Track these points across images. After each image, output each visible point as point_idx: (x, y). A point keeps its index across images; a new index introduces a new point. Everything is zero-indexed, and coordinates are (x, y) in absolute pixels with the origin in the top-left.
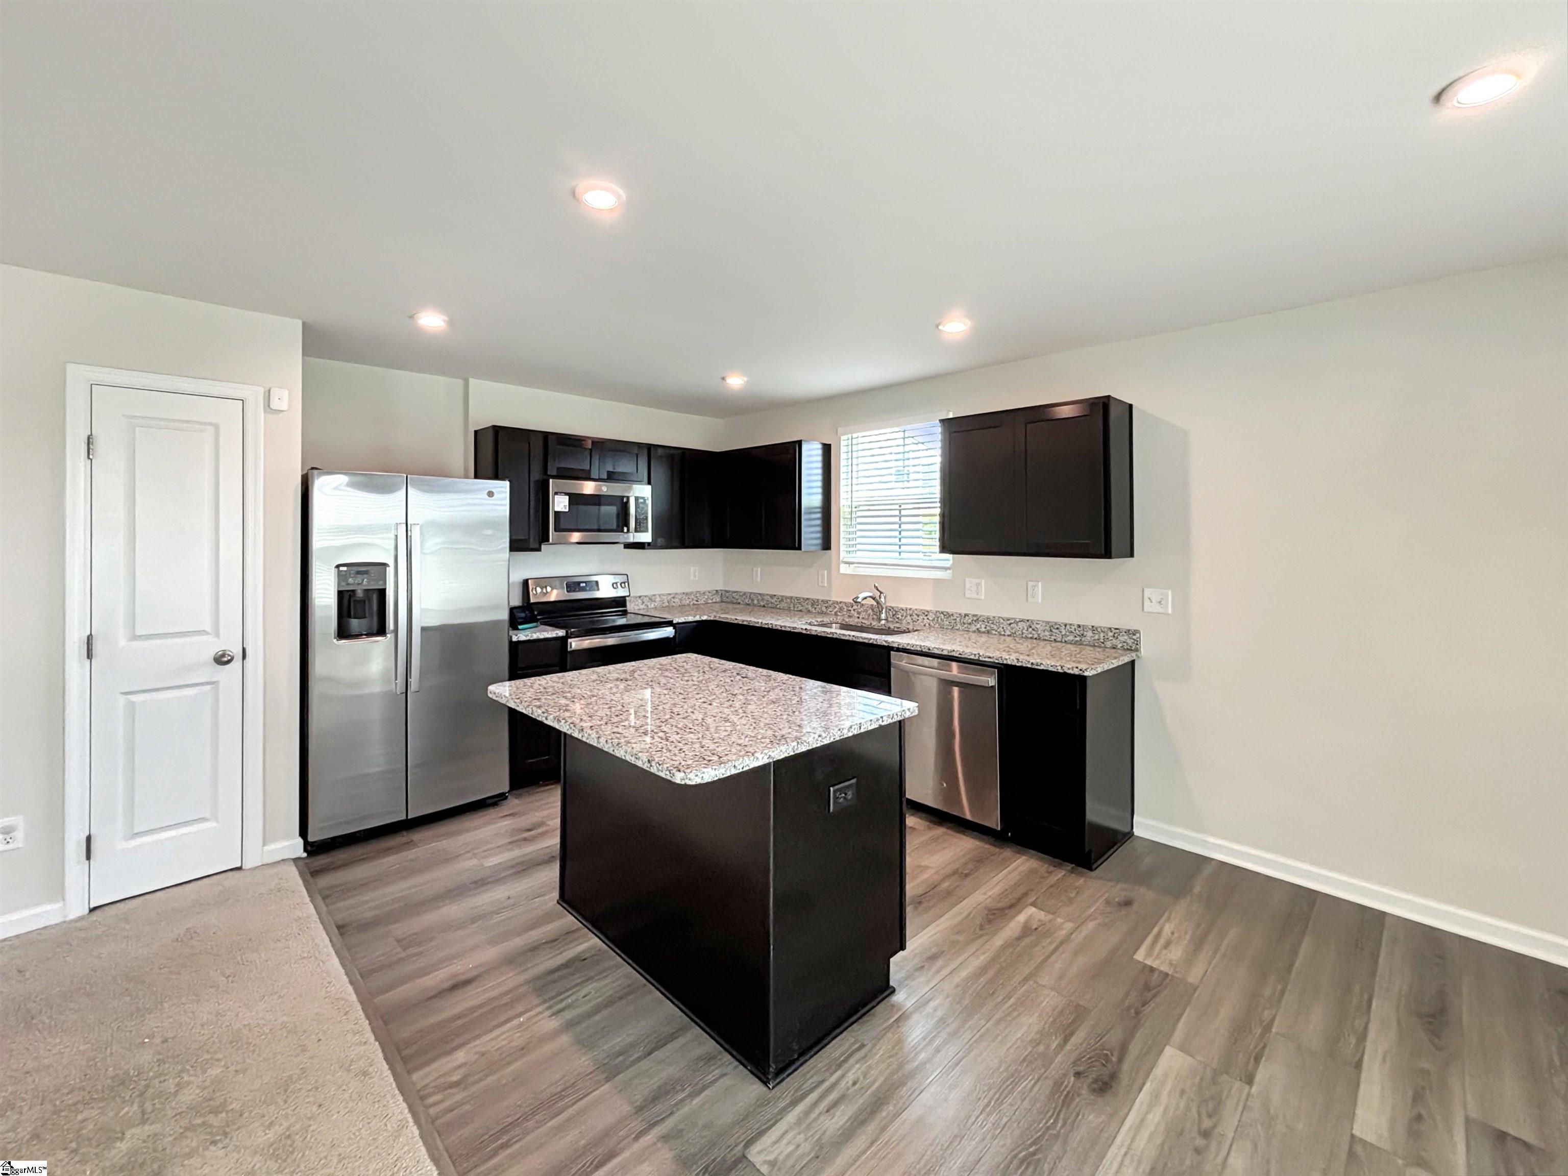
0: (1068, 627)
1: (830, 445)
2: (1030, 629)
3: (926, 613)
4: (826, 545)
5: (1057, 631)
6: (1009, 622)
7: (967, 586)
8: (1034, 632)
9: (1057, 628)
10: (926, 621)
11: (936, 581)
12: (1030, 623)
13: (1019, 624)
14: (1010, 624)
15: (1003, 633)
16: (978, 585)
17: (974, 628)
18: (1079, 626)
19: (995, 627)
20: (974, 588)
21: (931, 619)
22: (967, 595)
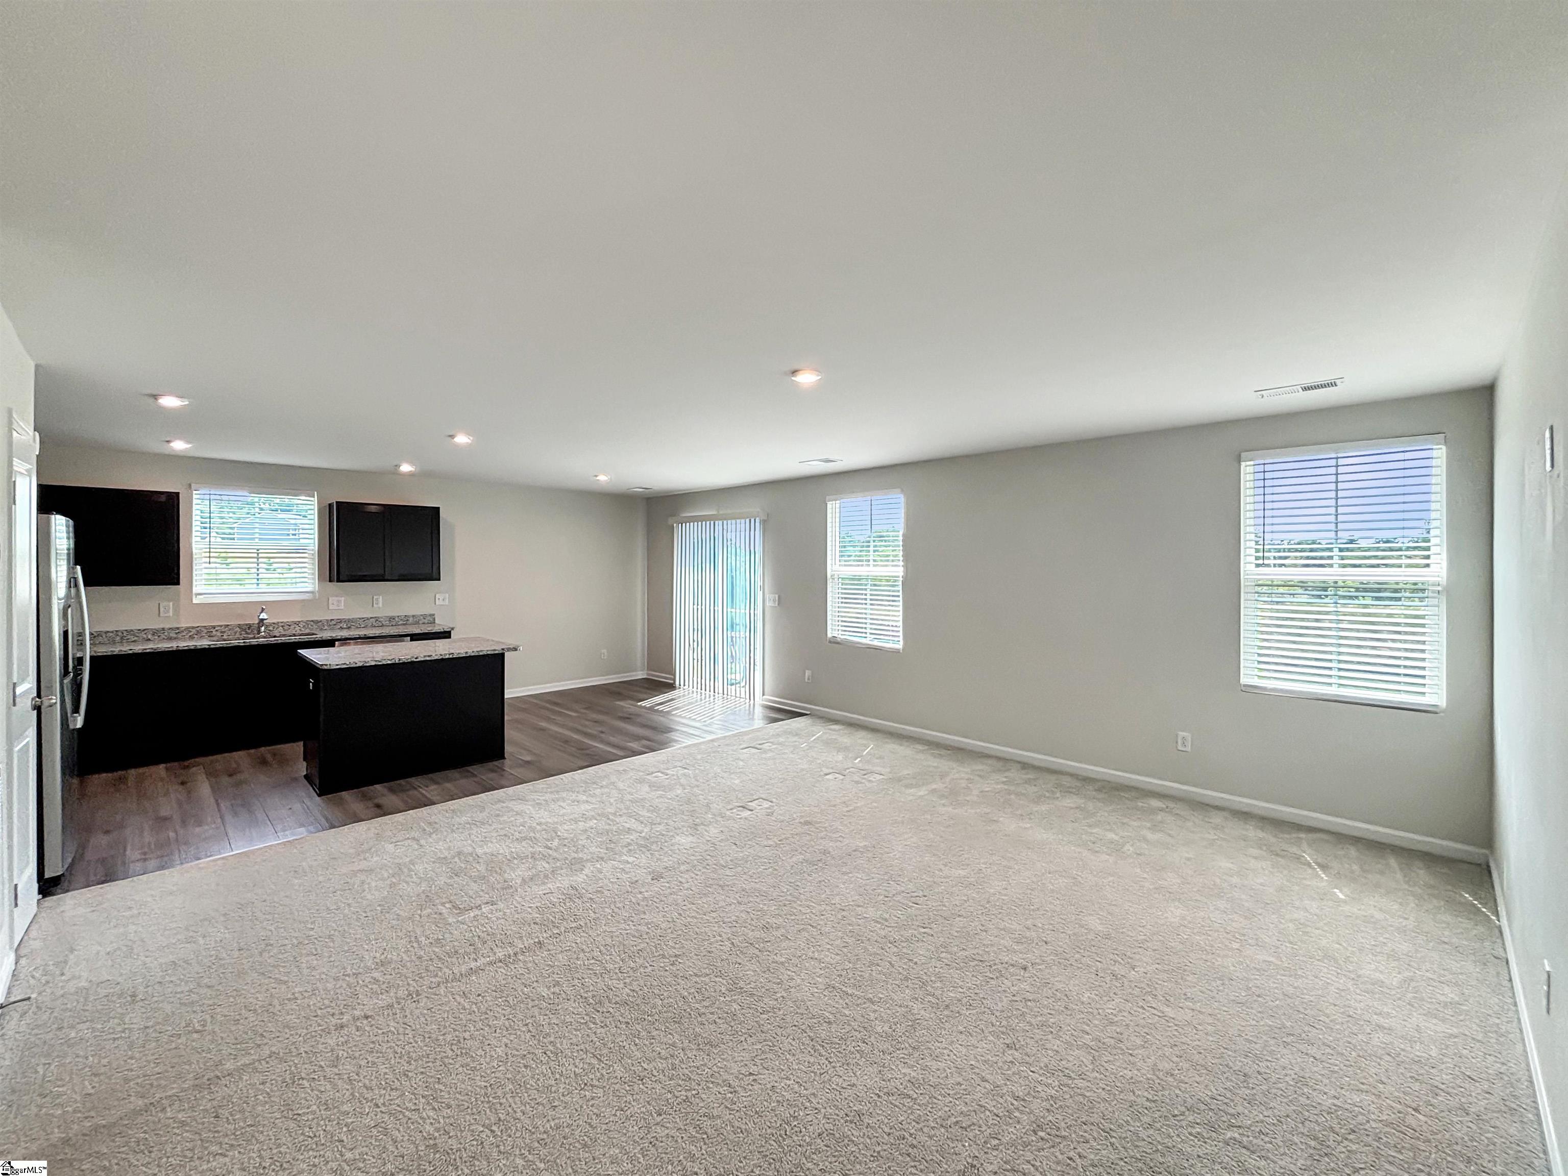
2: (377, 622)
3: (298, 623)
7: (331, 602)
10: (297, 628)
11: (304, 601)
12: (377, 619)
14: (364, 621)
15: (359, 627)
16: (338, 601)
17: (337, 627)
18: (404, 616)
20: (336, 603)
21: (301, 626)
22: (331, 608)
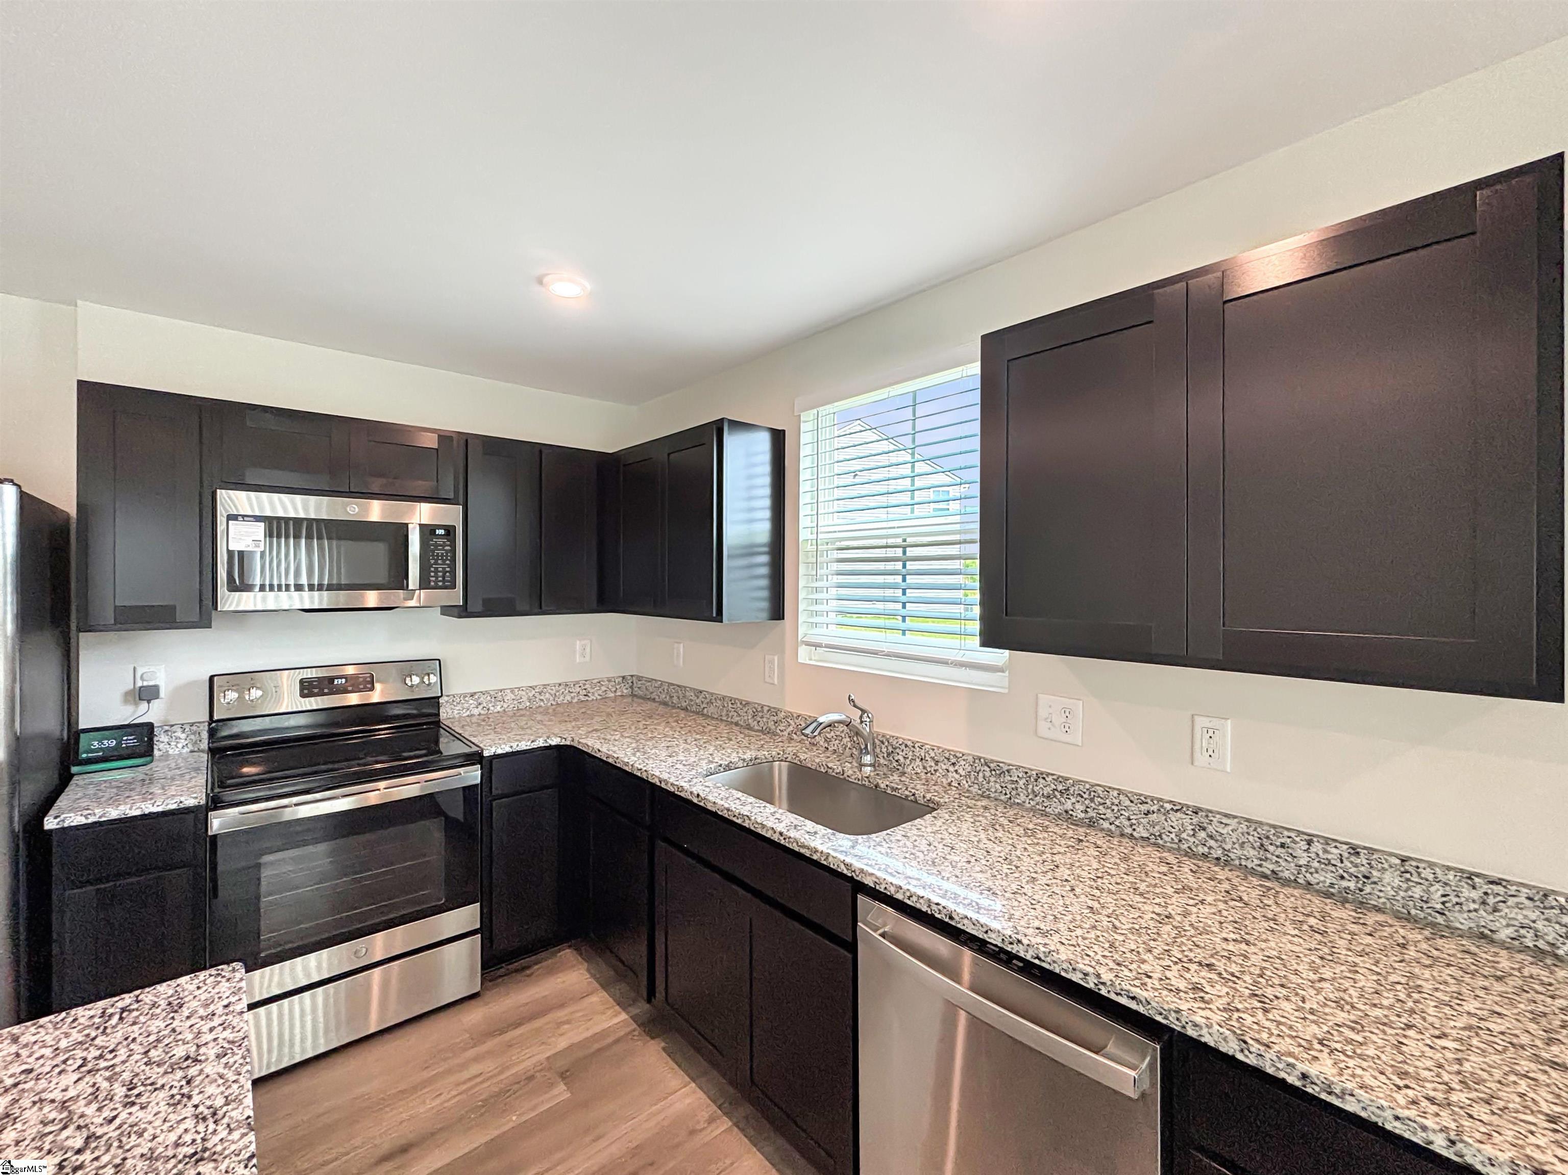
0: (1317, 847)
1: (784, 431)
2: (1202, 834)
3: (953, 759)
4: (777, 612)
5: (1280, 851)
6: (1144, 808)
7: (1043, 712)
8: (1212, 843)
9: (1283, 845)
10: (952, 776)
11: (974, 694)
12: (1204, 819)
13: (1172, 816)
14: (1147, 813)
15: (1128, 830)
16: (1068, 713)
17: (1055, 808)
18: (1355, 850)
19: (1109, 814)
20: (1058, 720)
21: (961, 771)
22: (1043, 727)
